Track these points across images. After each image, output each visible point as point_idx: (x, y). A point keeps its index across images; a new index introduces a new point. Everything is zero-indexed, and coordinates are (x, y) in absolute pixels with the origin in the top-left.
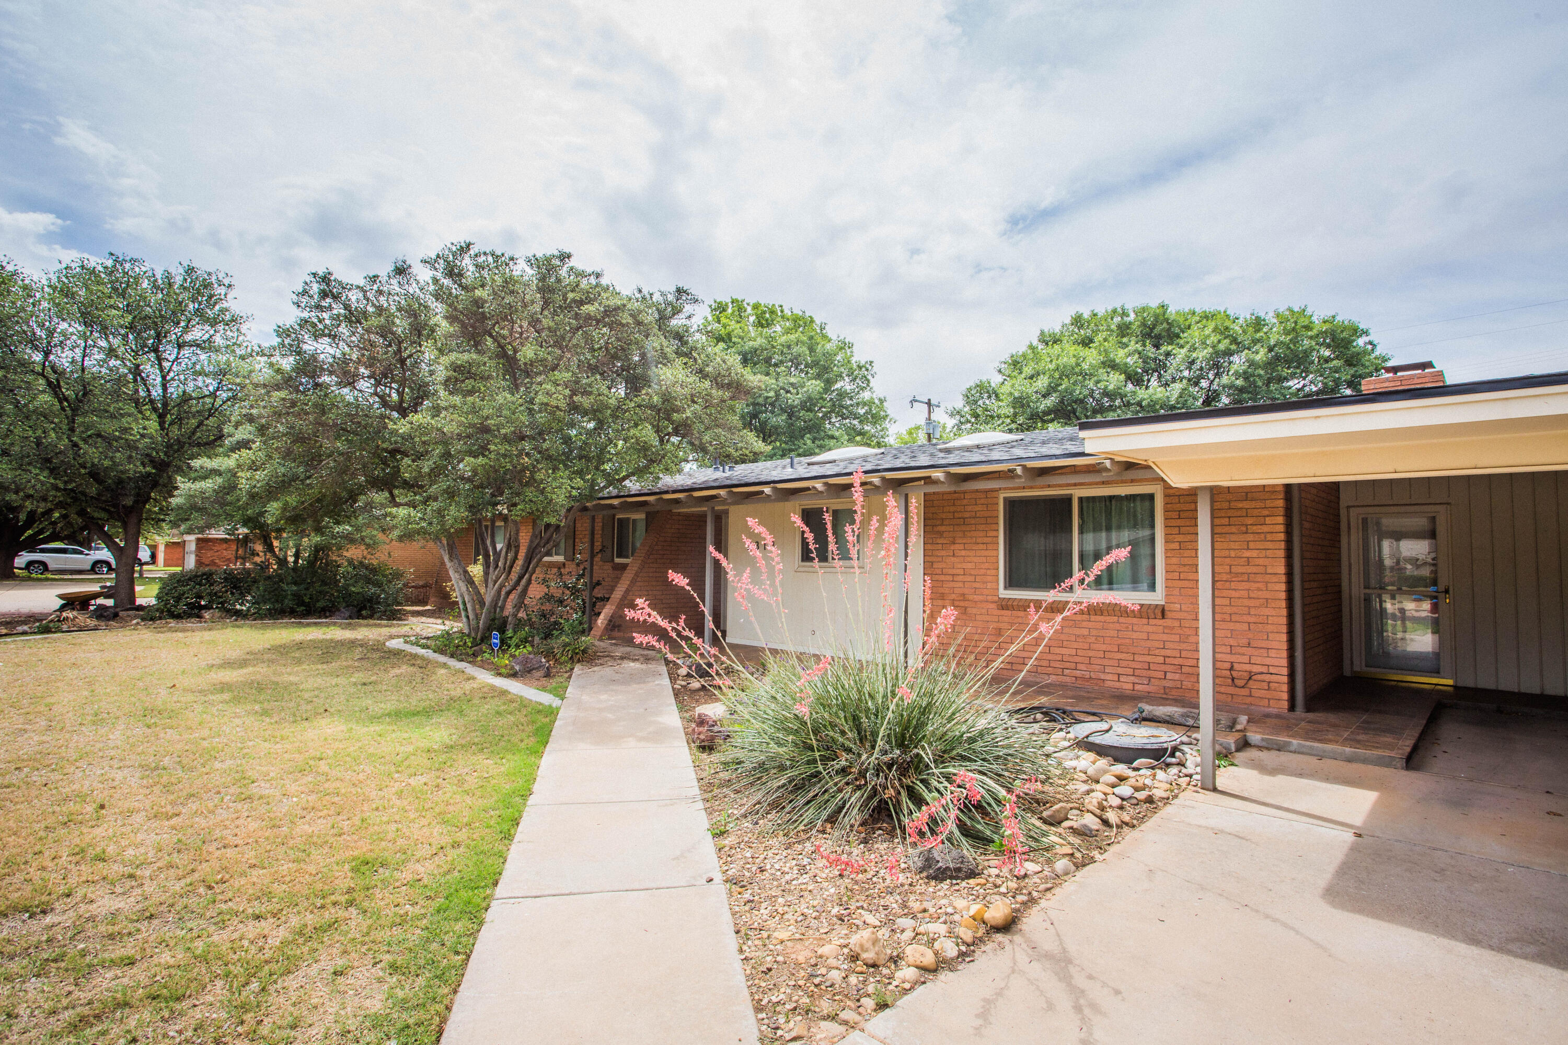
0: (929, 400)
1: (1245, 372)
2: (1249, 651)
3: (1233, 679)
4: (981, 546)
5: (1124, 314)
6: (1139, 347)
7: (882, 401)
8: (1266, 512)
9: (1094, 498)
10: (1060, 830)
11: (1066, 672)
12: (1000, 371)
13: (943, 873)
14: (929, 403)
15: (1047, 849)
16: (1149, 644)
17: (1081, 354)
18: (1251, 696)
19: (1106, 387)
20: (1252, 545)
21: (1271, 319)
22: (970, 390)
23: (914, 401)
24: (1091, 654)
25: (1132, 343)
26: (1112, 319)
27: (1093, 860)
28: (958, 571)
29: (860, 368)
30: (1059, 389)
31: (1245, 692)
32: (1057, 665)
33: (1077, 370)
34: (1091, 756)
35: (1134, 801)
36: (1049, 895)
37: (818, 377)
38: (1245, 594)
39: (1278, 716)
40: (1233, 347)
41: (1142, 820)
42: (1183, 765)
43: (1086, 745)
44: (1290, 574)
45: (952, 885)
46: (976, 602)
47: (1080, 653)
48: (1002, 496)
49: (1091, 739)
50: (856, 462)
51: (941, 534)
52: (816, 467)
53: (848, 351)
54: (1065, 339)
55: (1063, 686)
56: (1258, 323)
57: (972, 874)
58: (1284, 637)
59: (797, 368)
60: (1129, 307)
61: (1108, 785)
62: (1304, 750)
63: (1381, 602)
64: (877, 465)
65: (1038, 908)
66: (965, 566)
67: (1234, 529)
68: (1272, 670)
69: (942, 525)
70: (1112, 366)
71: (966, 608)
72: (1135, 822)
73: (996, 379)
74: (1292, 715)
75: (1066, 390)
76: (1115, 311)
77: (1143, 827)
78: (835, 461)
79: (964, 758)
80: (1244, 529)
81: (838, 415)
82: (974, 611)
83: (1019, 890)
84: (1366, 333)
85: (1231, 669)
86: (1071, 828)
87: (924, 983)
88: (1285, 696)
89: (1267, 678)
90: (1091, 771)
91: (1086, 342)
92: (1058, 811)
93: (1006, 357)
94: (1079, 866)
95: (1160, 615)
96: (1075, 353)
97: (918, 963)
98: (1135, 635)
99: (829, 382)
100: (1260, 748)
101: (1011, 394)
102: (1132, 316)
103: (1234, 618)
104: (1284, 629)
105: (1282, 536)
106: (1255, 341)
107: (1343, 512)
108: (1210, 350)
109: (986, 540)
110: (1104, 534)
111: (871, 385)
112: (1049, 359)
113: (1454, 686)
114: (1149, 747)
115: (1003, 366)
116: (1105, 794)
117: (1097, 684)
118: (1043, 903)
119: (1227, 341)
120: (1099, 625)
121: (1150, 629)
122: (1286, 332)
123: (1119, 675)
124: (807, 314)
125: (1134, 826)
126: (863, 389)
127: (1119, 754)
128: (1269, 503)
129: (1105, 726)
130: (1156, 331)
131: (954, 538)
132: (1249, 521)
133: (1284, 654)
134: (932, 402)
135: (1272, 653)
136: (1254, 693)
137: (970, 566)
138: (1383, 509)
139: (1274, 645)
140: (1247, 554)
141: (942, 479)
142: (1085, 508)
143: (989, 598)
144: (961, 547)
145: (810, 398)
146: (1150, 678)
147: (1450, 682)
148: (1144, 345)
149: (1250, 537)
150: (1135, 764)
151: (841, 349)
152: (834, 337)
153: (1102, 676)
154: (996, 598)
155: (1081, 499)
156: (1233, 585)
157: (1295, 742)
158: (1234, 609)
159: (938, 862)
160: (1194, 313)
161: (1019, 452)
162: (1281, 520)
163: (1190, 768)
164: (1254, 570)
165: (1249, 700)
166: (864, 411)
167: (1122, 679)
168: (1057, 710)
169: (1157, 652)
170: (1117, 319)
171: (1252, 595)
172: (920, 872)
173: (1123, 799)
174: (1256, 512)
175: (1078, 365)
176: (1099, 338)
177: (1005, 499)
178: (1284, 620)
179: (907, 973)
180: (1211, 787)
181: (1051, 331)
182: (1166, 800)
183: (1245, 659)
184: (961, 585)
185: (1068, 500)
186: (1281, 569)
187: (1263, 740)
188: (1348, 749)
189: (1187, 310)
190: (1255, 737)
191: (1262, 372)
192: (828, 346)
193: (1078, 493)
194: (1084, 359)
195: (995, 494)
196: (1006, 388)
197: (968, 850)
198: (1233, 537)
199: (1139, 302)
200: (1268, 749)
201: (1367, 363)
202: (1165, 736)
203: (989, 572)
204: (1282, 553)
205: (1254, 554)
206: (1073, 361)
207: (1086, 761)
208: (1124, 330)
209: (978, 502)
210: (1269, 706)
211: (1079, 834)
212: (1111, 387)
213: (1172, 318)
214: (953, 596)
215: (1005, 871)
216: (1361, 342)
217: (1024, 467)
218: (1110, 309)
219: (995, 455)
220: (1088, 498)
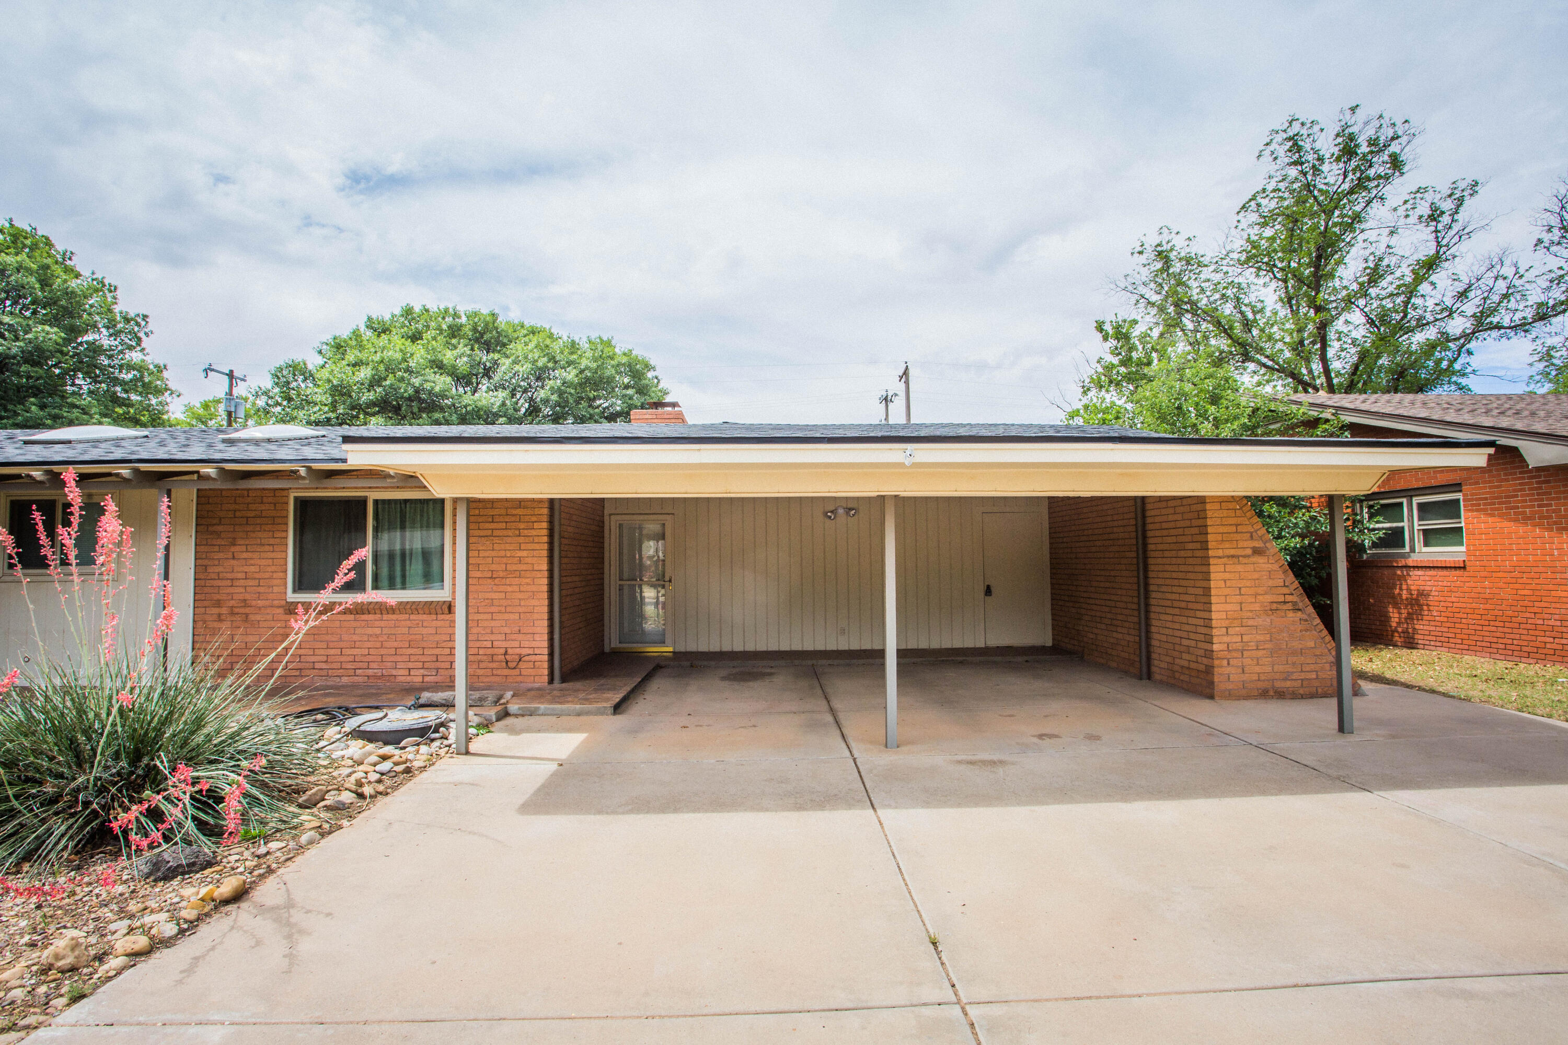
0: (232, 371)
1: (559, 388)
2: (520, 637)
3: (507, 662)
4: (267, 548)
5: (456, 315)
6: (467, 350)
7: (160, 369)
8: (534, 519)
9: (389, 501)
10: (315, 810)
11: (358, 672)
12: (320, 352)
13: (173, 871)
14: (231, 375)
15: (295, 828)
16: (437, 638)
17: (409, 349)
18: (521, 675)
19: (433, 388)
20: (523, 546)
21: (585, 345)
22: (280, 369)
23: (208, 370)
24: (383, 652)
25: (461, 345)
26: (444, 318)
27: (340, 827)
28: (240, 575)
29: (127, 320)
30: (384, 384)
31: (516, 672)
32: (349, 666)
33: (404, 365)
34: (360, 742)
35: (394, 774)
36: (289, 863)
37: (54, 321)
38: (516, 588)
39: (539, 689)
40: (550, 365)
41: (395, 788)
42: (446, 738)
43: (359, 734)
44: (551, 571)
45: (183, 879)
46: (260, 608)
47: (372, 651)
48: (292, 496)
49: (362, 728)
50: (103, 445)
51: (218, 534)
52: (37, 448)
53: (109, 295)
54: (394, 331)
55: (354, 686)
56: (573, 347)
57: (209, 864)
58: (546, 623)
59: (15, 303)
60: (461, 309)
61: (371, 765)
62: (548, 712)
63: (641, 592)
64: (133, 453)
65: (275, 875)
66: (246, 569)
67: (510, 533)
68: (537, 651)
69: (220, 524)
70: (439, 366)
71: (247, 615)
72: (389, 790)
73: (313, 361)
74: (551, 686)
75: (391, 386)
76: (446, 311)
77: (395, 793)
78: (70, 442)
79: (211, 762)
80: (517, 532)
81: (87, 374)
82: (258, 617)
83: (258, 866)
84: (654, 369)
85: (506, 653)
86: (325, 806)
87: (134, 965)
88: (546, 672)
89: (533, 658)
90: (356, 757)
91: (415, 337)
92: (314, 794)
93: (328, 337)
94: (323, 835)
95: (446, 611)
96: (403, 347)
97: (129, 950)
98: (425, 631)
99: (74, 332)
100: (516, 716)
101: (329, 381)
102: (464, 320)
103: (509, 609)
104: (546, 616)
105: (545, 539)
106: (570, 363)
107: (606, 518)
108: (530, 366)
109: (272, 541)
110: (398, 534)
111: (143, 345)
112: (373, 350)
113: (673, 652)
114: (416, 726)
115: (325, 347)
116: (366, 773)
117: (389, 681)
118: (281, 871)
119: (545, 359)
120: (392, 623)
121: (439, 623)
122: (595, 360)
123: (409, 669)
124: (40, 233)
125: (387, 794)
126: (131, 348)
127: (389, 738)
128: (537, 511)
129: (381, 714)
130: (486, 337)
131: (234, 539)
132: (522, 526)
133: (546, 637)
134: (235, 374)
135: (537, 637)
136: (524, 672)
137: (253, 569)
138: (646, 517)
139: (538, 630)
140: (520, 554)
141: (213, 476)
142: (380, 510)
143: (276, 603)
144: (244, 548)
145: (38, 348)
146: (437, 669)
147: (671, 649)
148: (472, 349)
149: (521, 539)
150: (403, 744)
151: (97, 290)
152: (86, 273)
153: (394, 672)
154: (283, 603)
155: (376, 502)
156: (508, 581)
157: (542, 706)
158: (509, 602)
159: (169, 862)
160: (522, 327)
161: (309, 452)
162: (545, 525)
163: (452, 739)
164: (524, 567)
165: (519, 679)
166: (130, 376)
167: (412, 673)
168: (339, 708)
169: (444, 645)
170: (449, 320)
171: (522, 589)
172: (147, 878)
173: (382, 774)
174: (527, 518)
175: (405, 360)
176: (427, 336)
177: (296, 498)
178: (546, 609)
179: (114, 963)
180: (464, 751)
181: (380, 318)
182: (423, 769)
183: (516, 644)
184: (242, 590)
185: (363, 502)
186: (545, 567)
187: (519, 709)
188: (578, 706)
189: (516, 322)
190: (513, 708)
191: (573, 391)
192: (74, 284)
193: (373, 496)
194: (412, 355)
195: (285, 493)
196: (325, 374)
197: (207, 846)
198: (509, 540)
199: (471, 307)
200: (523, 716)
201: (653, 395)
202: (431, 716)
203: (275, 575)
204: (545, 553)
205: (525, 554)
206: (399, 356)
207: (356, 748)
208: (455, 331)
209: (265, 500)
210: (534, 682)
211: (332, 810)
212: (437, 389)
213: (503, 326)
214: (232, 603)
215: (247, 854)
216: (650, 375)
217: (309, 468)
218: (442, 307)
219: (283, 453)
220: (384, 501)
